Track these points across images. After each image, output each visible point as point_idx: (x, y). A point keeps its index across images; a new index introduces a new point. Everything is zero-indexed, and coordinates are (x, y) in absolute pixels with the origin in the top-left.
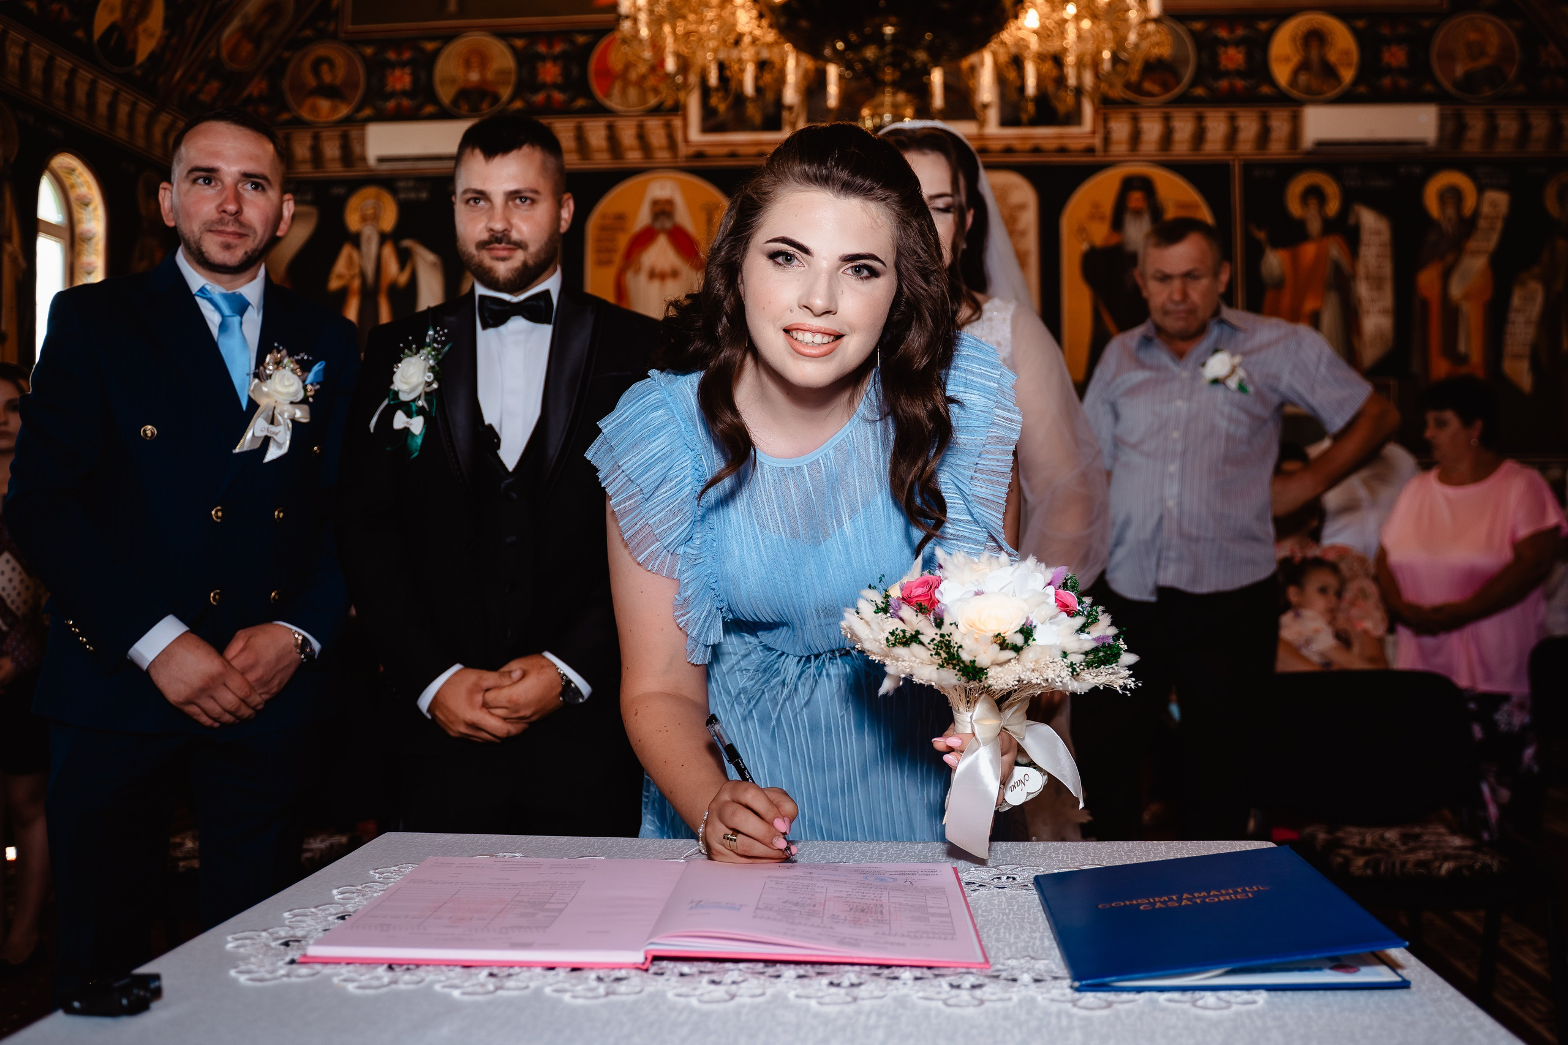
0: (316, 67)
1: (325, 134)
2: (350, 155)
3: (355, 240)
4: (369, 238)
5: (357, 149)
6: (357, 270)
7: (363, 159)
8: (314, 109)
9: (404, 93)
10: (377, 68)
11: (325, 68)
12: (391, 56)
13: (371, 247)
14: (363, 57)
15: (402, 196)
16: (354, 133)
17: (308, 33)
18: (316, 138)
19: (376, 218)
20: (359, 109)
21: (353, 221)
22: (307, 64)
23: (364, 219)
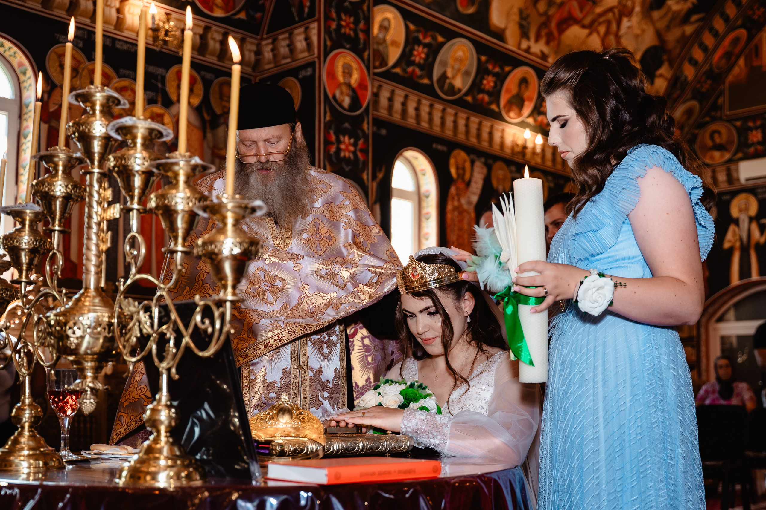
0: (712, 137)
1: (718, 169)
2: (731, 179)
3: (736, 222)
4: (743, 220)
5: (735, 175)
6: (738, 237)
7: (738, 180)
8: (712, 158)
9: (759, 143)
10: (743, 132)
11: (716, 136)
12: (751, 124)
13: (744, 224)
14: (736, 127)
15: (760, 197)
16: (733, 167)
17: (707, 119)
18: (714, 172)
19: (747, 209)
20: (735, 154)
21: (735, 212)
22: (707, 136)
23: (740, 211)
